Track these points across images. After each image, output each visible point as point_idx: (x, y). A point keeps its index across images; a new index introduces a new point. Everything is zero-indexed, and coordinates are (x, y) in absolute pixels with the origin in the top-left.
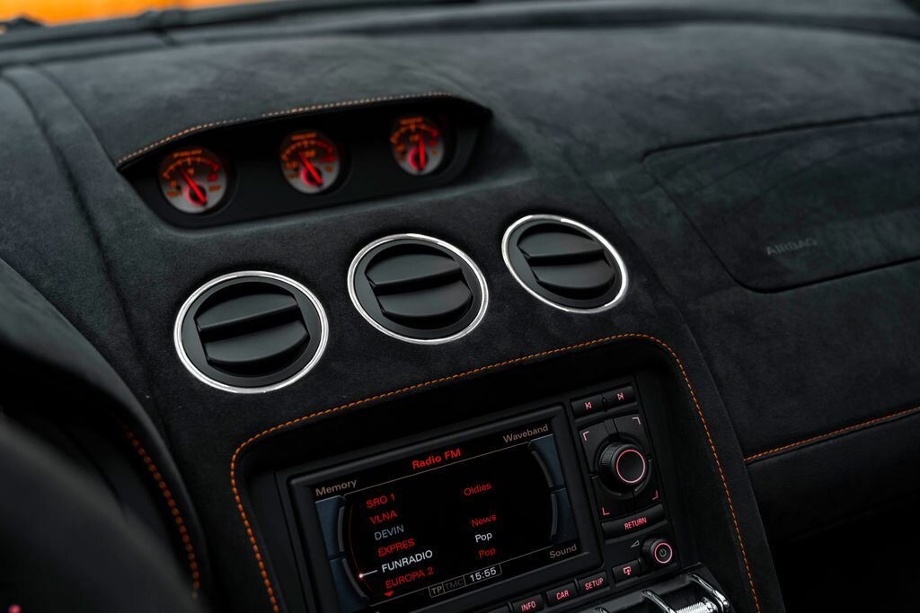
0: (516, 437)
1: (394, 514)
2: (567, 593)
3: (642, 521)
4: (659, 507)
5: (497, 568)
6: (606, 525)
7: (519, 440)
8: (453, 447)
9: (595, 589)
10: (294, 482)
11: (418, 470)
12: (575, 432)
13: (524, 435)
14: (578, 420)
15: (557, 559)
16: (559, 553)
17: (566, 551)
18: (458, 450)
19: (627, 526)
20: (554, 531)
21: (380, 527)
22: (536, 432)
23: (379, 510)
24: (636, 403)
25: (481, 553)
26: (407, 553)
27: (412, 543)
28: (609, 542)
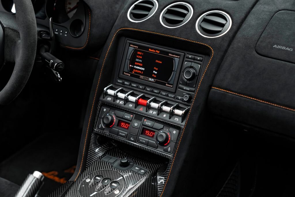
0: (172, 55)
1: (141, 57)
2: (165, 94)
3: (188, 89)
4: (193, 89)
5: (154, 80)
6: (180, 85)
7: (172, 56)
8: (158, 50)
9: (171, 97)
10: (128, 41)
11: (150, 51)
12: (184, 61)
13: (174, 56)
14: (186, 59)
15: (167, 86)
16: (168, 85)
17: (170, 86)
18: (159, 52)
19: (184, 88)
20: (169, 80)
21: (138, 58)
22: (176, 56)
23: (139, 55)
24: (201, 62)
25: (153, 75)
26: (140, 67)
27: (142, 65)
28: (179, 89)
